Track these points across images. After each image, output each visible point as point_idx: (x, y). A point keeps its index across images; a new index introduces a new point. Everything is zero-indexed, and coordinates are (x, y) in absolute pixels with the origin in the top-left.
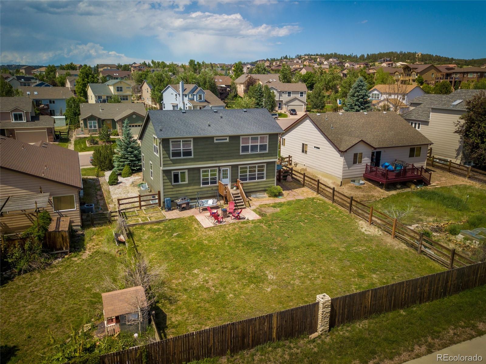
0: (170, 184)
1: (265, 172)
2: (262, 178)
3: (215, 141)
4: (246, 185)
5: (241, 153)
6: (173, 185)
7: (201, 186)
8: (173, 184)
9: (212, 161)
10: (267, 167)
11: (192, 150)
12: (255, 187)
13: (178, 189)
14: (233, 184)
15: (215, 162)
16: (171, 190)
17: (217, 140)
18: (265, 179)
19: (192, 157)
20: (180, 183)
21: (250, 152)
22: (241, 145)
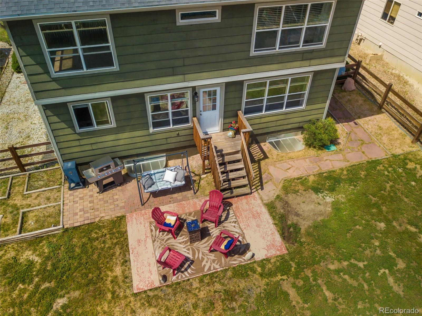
0: (70, 131)
1: (307, 92)
2: (298, 103)
3: (181, 22)
4: (257, 121)
5: (253, 53)
6: (79, 134)
7: (151, 130)
8: (78, 130)
9: (173, 75)
10: (313, 81)
11: (113, 50)
12: (279, 123)
13: (93, 140)
14: (228, 121)
15: (180, 77)
16: (77, 143)
17: (184, 16)
18: (303, 107)
19: (115, 68)
20: (96, 127)
21: (277, 50)
22: (255, 30)
